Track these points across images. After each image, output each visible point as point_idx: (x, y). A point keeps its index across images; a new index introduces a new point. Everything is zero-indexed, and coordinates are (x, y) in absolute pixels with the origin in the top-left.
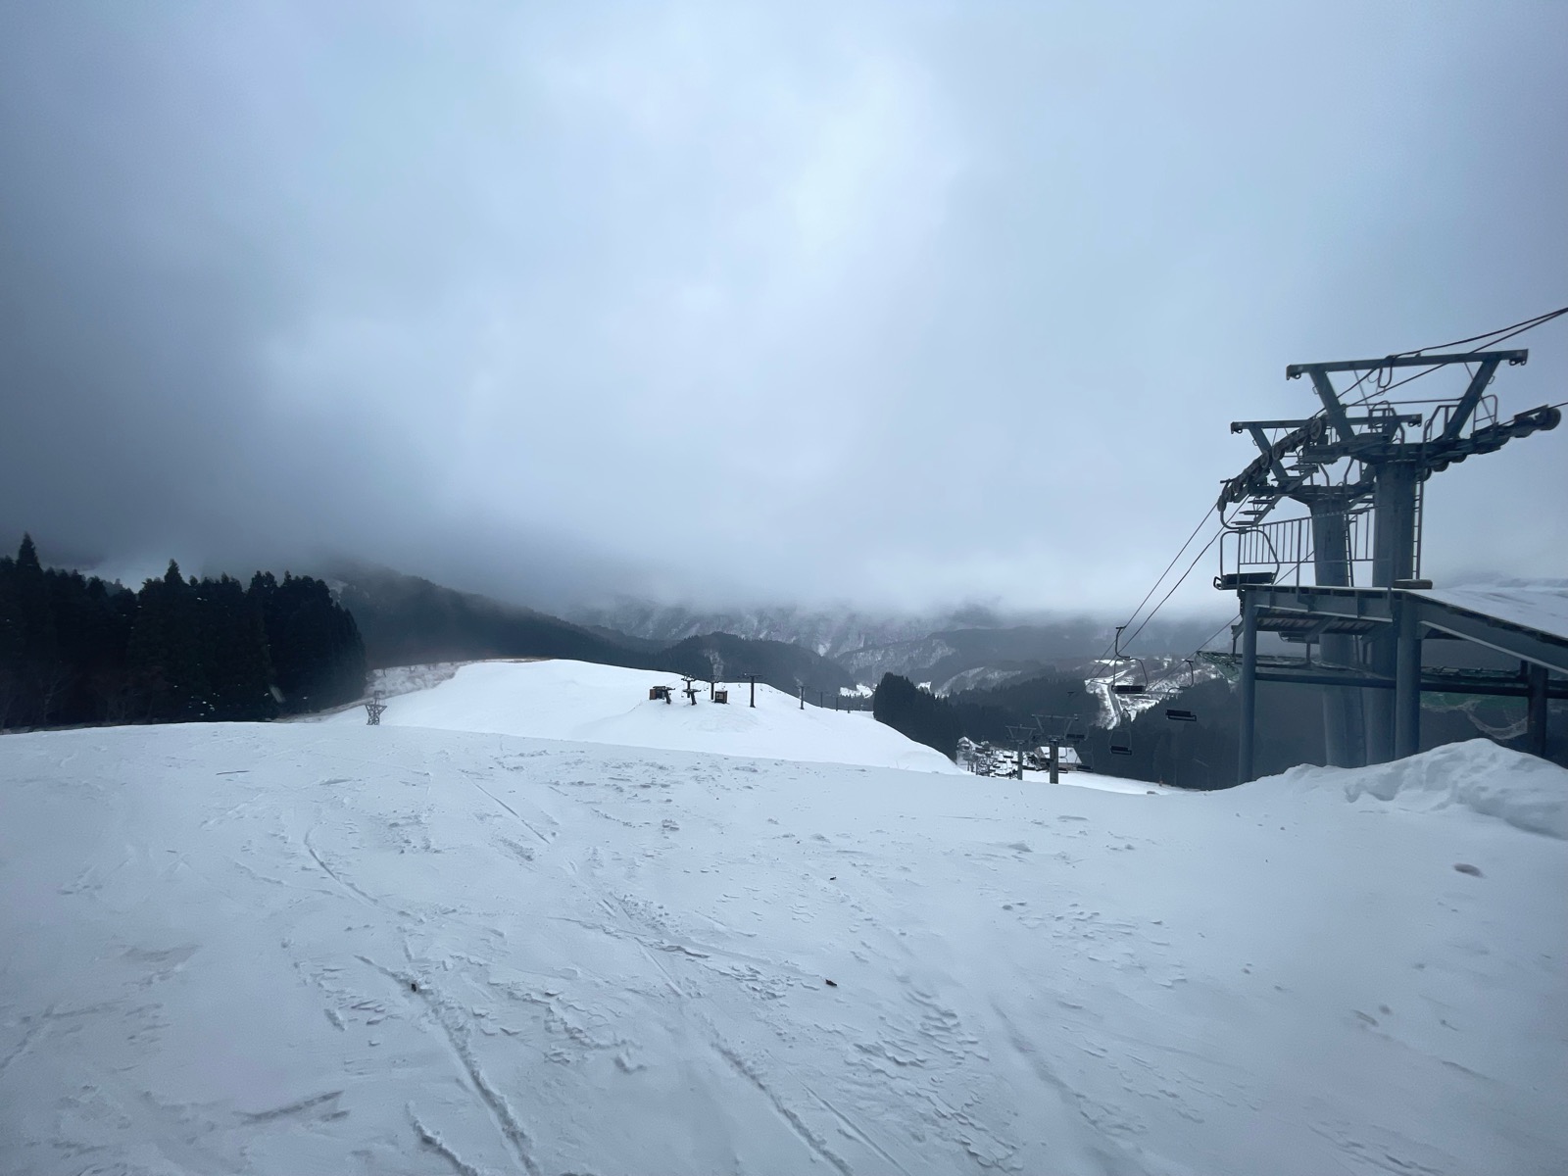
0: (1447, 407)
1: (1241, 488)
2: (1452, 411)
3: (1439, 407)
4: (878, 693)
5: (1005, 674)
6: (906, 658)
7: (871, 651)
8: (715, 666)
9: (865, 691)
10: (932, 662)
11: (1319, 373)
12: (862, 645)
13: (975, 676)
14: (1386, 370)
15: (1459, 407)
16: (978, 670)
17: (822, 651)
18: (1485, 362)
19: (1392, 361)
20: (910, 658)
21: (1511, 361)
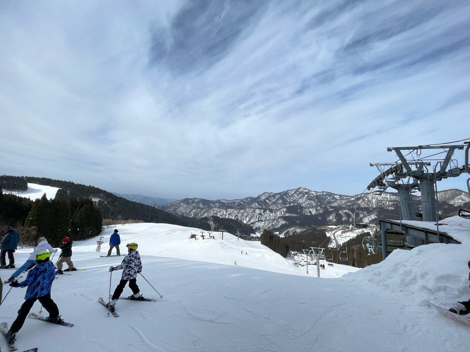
0: (441, 162)
1: (375, 184)
2: (442, 163)
3: (438, 162)
4: (262, 235)
5: (302, 230)
6: (270, 225)
7: (260, 222)
8: (212, 226)
9: (258, 235)
10: (279, 226)
11: (398, 150)
12: (257, 220)
13: (292, 230)
14: (419, 150)
15: (444, 162)
16: (293, 228)
17: (245, 222)
18: (450, 148)
19: (421, 147)
20: (272, 225)
21: (458, 148)
